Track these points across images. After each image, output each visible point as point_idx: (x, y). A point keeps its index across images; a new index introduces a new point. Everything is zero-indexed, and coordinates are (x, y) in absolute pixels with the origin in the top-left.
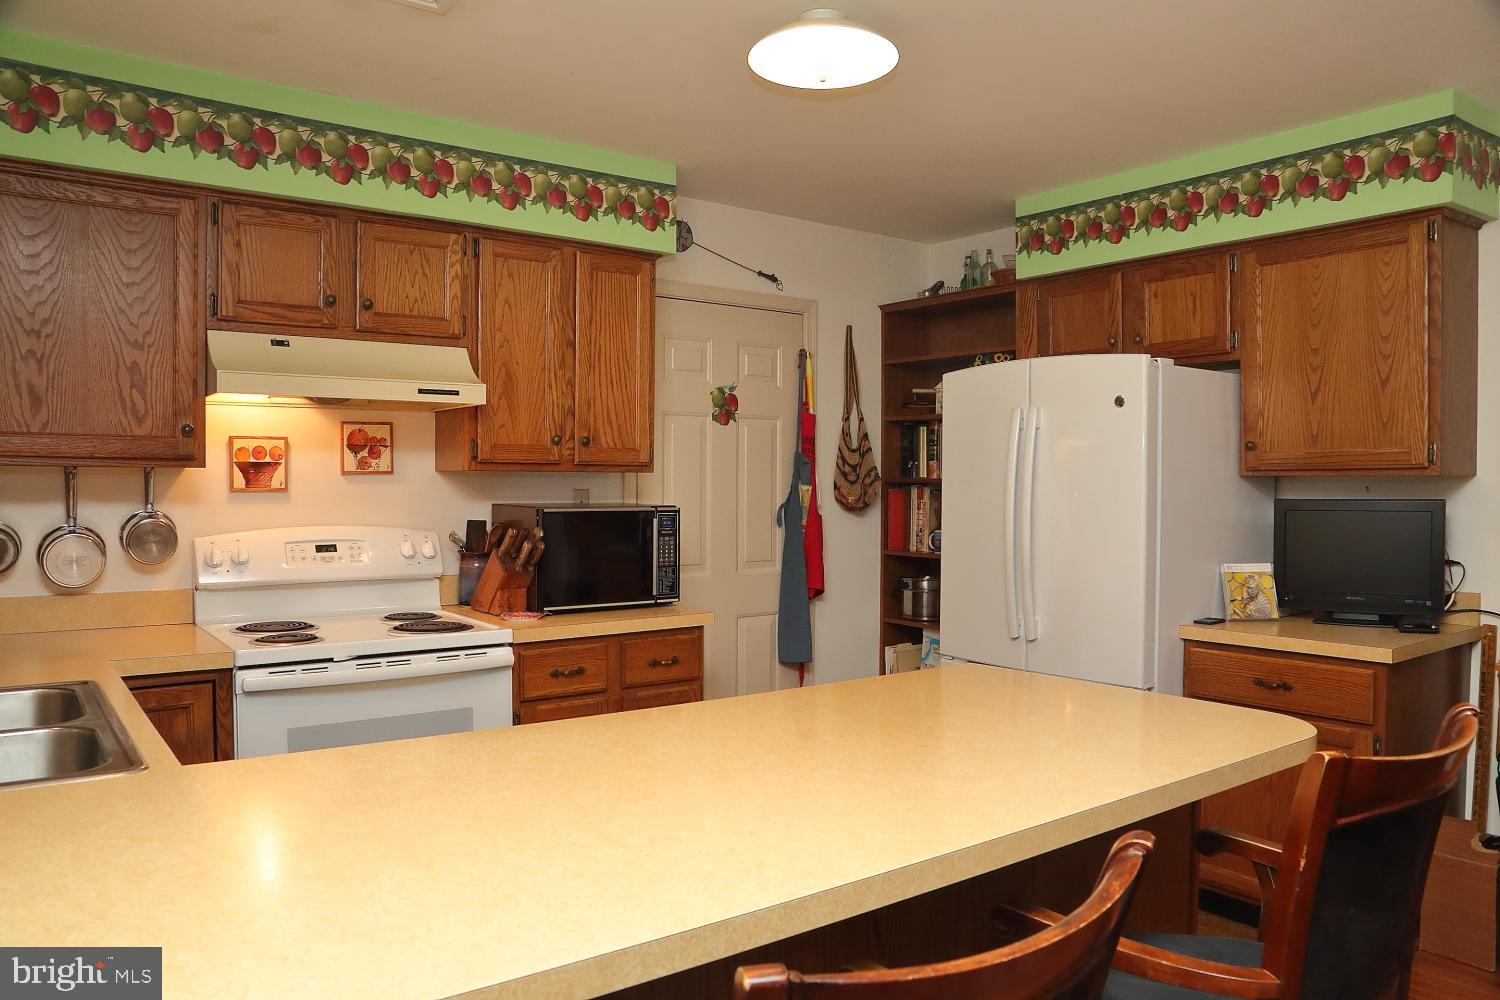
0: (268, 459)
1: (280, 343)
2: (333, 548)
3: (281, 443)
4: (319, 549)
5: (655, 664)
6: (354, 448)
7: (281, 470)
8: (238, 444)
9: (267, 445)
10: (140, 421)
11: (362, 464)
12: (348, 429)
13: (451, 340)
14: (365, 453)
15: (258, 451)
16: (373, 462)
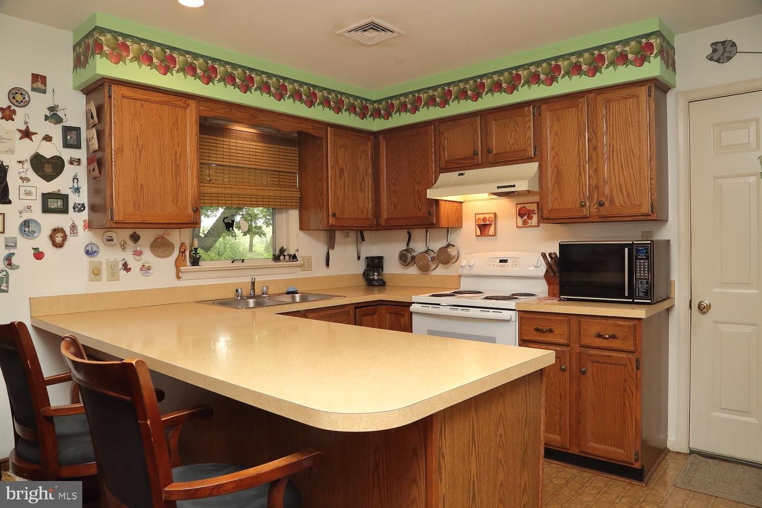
0: (488, 223)
1: (462, 174)
2: (506, 261)
3: (492, 216)
4: (501, 261)
5: (599, 336)
6: (521, 215)
7: (493, 226)
8: (478, 216)
9: (487, 216)
10: (420, 211)
11: (525, 222)
12: (519, 206)
13: (529, 160)
14: (526, 217)
15: (484, 219)
16: (529, 221)
